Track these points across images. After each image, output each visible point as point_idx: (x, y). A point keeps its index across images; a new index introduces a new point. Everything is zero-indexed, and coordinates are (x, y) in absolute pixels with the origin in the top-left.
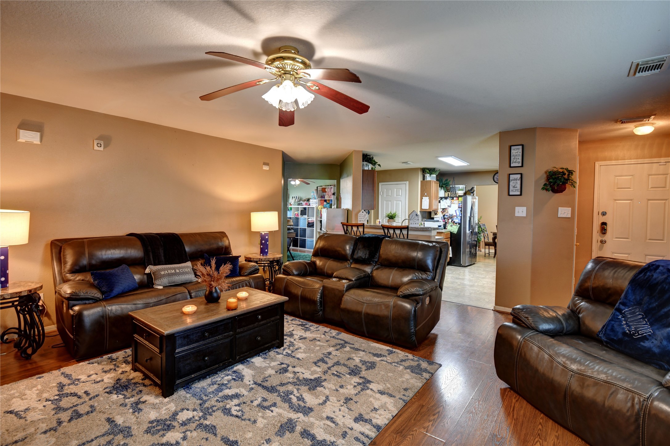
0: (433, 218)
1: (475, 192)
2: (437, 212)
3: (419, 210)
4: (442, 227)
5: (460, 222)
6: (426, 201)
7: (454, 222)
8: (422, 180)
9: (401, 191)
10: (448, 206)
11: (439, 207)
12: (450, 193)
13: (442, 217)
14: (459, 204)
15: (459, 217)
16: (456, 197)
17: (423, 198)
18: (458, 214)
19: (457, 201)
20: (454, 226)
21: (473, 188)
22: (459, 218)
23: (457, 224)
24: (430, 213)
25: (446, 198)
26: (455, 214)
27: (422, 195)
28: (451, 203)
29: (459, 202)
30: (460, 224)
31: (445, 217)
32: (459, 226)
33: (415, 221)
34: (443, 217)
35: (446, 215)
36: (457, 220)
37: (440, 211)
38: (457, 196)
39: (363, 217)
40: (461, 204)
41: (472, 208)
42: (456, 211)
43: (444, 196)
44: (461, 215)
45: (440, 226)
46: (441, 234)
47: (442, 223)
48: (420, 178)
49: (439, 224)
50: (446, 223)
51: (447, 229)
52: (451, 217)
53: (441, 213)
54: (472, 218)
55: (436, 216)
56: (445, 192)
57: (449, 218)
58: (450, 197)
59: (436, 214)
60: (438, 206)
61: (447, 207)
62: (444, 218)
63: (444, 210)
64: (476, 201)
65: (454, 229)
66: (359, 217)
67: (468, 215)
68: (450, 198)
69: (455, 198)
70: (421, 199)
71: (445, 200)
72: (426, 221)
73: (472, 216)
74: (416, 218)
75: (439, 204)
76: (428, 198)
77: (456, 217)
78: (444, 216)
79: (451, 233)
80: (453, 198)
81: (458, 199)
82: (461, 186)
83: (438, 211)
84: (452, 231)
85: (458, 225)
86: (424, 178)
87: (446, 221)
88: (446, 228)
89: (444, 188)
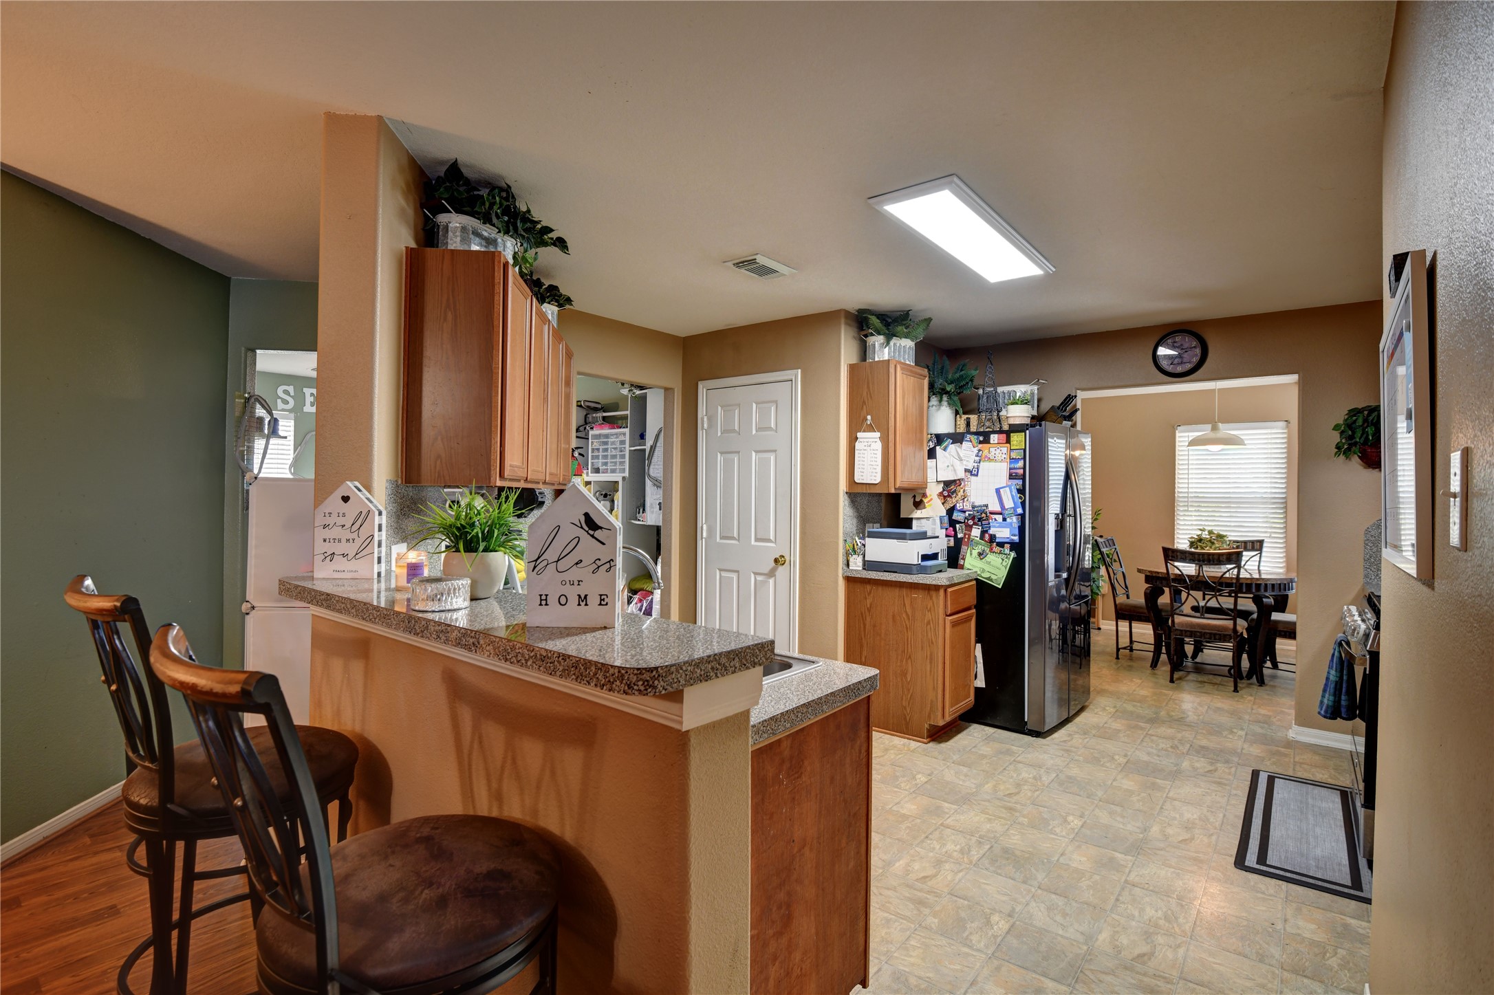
0: (908, 523)
1: (1079, 414)
2: (924, 495)
3: (843, 486)
4: (942, 560)
5: (1016, 539)
6: (870, 447)
7: (992, 538)
8: (854, 359)
9: (773, 409)
10: (966, 470)
11: (931, 477)
12: (974, 418)
13: (941, 518)
14: (1013, 460)
15: (1015, 519)
16: (1001, 432)
17: (859, 435)
18: (1009, 504)
19: (1005, 450)
20: (991, 557)
21: (1070, 398)
22: (1014, 521)
23: (1007, 549)
24: (894, 500)
25: (957, 438)
26: (994, 506)
27: (856, 425)
28: (980, 458)
29: (1014, 455)
30: (1018, 547)
31: (957, 516)
32: (1013, 554)
33: (575, 574)
34: (946, 520)
35: (959, 506)
36: (1004, 532)
37: (934, 490)
38: (1006, 427)
39: (346, 534)
40: (1021, 464)
41: (1067, 477)
42: (998, 491)
43: (951, 430)
44: (1020, 511)
45: (934, 556)
46: (933, 594)
47: (940, 544)
48: (847, 352)
49: (924, 547)
50: (958, 542)
51: (962, 567)
52: (981, 517)
53: (937, 502)
54: (1069, 522)
55: (918, 514)
56: (957, 413)
57: (971, 522)
58: (977, 433)
59: (918, 505)
60: (924, 469)
61: (961, 474)
62: (953, 523)
63: (950, 488)
64: (1085, 457)
65: (995, 568)
66: (320, 534)
67: (1054, 507)
68: (974, 438)
69: (994, 438)
70: (853, 439)
71: (952, 448)
72: (873, 535)
73: (1070, 511)
74: (588, 548)
75: (931, 463)
76: (878, 434)
77: (999, 518)
78: (950, 511)
79: (982, 587)
80: (985, 438)
81: (1008, 441)
82: (1020, 390)
83: (928, 492)
84: (986, 575)
85: (1007, 551)
86: (864, 352)
87: (960, 535)
88: (961, 562)
89: (950, 398)
